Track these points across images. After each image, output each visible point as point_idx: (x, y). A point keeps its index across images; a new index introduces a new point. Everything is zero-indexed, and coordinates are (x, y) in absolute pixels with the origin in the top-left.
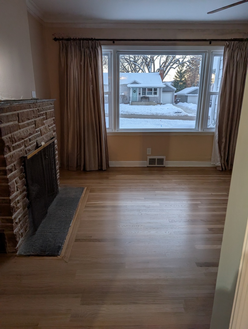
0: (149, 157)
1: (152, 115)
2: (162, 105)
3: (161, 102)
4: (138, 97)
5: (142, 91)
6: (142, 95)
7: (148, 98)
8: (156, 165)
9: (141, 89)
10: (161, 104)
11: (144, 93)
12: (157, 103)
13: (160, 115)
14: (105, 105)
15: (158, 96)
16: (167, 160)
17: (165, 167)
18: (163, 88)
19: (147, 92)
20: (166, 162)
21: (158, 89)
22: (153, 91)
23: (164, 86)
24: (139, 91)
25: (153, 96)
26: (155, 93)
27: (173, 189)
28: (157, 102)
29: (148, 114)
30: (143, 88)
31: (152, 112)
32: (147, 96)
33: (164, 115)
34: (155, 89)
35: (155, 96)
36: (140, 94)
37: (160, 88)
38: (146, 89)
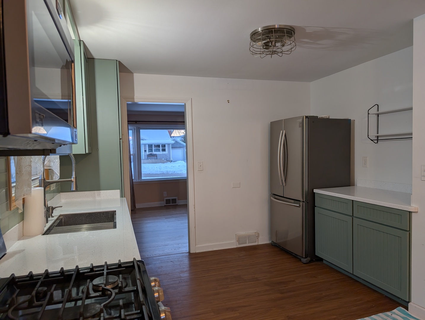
0: (166, 199)
1: (162, 174)
2: (173, 162)
3: (172, 159)
4: (143, 155)
5: (149, 148)
6: (149, 152)
7: (155, 155)
8: (171, 204)
9: (147, 146)
10: (171, 161)
11: (151, 150)
12: (167, 161)
13: (171, 173)
14: (132, 163)
15: (166, 152)
16: (178, 200)
17: (177, 205)
18: (172, 145)
19: (153, 148)
20: (179, 201)
21: (166, 146)
22: (161, 148)
23: (173, 142)
24: (144, 148)
25: (161, 153)
26: (164, 150)
27: (184, 213)
28: (167, 159)
29: (157, 173)
30: (148, 145)
31: (162, 170)
32: (154, 153)
33: (175, 173)
34: (164, 146)
35: (164, 153)
36: (145, 151)
37: (169, 144)
38: (152, 145)
